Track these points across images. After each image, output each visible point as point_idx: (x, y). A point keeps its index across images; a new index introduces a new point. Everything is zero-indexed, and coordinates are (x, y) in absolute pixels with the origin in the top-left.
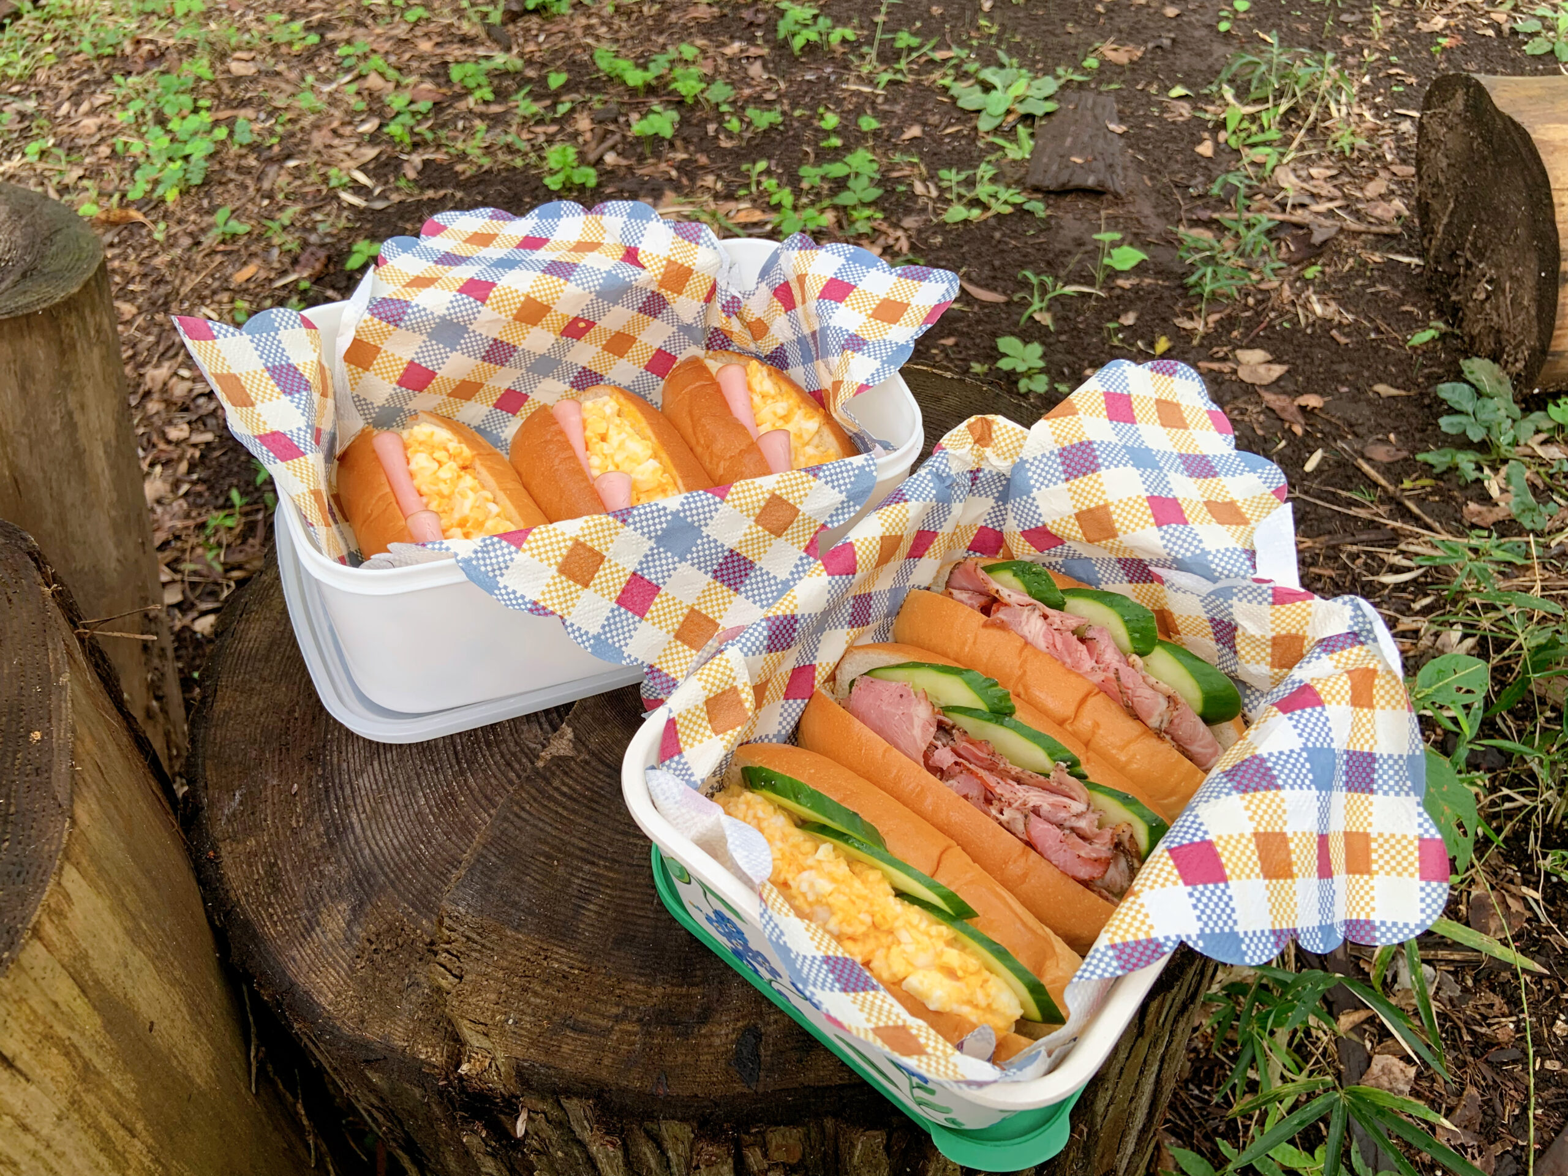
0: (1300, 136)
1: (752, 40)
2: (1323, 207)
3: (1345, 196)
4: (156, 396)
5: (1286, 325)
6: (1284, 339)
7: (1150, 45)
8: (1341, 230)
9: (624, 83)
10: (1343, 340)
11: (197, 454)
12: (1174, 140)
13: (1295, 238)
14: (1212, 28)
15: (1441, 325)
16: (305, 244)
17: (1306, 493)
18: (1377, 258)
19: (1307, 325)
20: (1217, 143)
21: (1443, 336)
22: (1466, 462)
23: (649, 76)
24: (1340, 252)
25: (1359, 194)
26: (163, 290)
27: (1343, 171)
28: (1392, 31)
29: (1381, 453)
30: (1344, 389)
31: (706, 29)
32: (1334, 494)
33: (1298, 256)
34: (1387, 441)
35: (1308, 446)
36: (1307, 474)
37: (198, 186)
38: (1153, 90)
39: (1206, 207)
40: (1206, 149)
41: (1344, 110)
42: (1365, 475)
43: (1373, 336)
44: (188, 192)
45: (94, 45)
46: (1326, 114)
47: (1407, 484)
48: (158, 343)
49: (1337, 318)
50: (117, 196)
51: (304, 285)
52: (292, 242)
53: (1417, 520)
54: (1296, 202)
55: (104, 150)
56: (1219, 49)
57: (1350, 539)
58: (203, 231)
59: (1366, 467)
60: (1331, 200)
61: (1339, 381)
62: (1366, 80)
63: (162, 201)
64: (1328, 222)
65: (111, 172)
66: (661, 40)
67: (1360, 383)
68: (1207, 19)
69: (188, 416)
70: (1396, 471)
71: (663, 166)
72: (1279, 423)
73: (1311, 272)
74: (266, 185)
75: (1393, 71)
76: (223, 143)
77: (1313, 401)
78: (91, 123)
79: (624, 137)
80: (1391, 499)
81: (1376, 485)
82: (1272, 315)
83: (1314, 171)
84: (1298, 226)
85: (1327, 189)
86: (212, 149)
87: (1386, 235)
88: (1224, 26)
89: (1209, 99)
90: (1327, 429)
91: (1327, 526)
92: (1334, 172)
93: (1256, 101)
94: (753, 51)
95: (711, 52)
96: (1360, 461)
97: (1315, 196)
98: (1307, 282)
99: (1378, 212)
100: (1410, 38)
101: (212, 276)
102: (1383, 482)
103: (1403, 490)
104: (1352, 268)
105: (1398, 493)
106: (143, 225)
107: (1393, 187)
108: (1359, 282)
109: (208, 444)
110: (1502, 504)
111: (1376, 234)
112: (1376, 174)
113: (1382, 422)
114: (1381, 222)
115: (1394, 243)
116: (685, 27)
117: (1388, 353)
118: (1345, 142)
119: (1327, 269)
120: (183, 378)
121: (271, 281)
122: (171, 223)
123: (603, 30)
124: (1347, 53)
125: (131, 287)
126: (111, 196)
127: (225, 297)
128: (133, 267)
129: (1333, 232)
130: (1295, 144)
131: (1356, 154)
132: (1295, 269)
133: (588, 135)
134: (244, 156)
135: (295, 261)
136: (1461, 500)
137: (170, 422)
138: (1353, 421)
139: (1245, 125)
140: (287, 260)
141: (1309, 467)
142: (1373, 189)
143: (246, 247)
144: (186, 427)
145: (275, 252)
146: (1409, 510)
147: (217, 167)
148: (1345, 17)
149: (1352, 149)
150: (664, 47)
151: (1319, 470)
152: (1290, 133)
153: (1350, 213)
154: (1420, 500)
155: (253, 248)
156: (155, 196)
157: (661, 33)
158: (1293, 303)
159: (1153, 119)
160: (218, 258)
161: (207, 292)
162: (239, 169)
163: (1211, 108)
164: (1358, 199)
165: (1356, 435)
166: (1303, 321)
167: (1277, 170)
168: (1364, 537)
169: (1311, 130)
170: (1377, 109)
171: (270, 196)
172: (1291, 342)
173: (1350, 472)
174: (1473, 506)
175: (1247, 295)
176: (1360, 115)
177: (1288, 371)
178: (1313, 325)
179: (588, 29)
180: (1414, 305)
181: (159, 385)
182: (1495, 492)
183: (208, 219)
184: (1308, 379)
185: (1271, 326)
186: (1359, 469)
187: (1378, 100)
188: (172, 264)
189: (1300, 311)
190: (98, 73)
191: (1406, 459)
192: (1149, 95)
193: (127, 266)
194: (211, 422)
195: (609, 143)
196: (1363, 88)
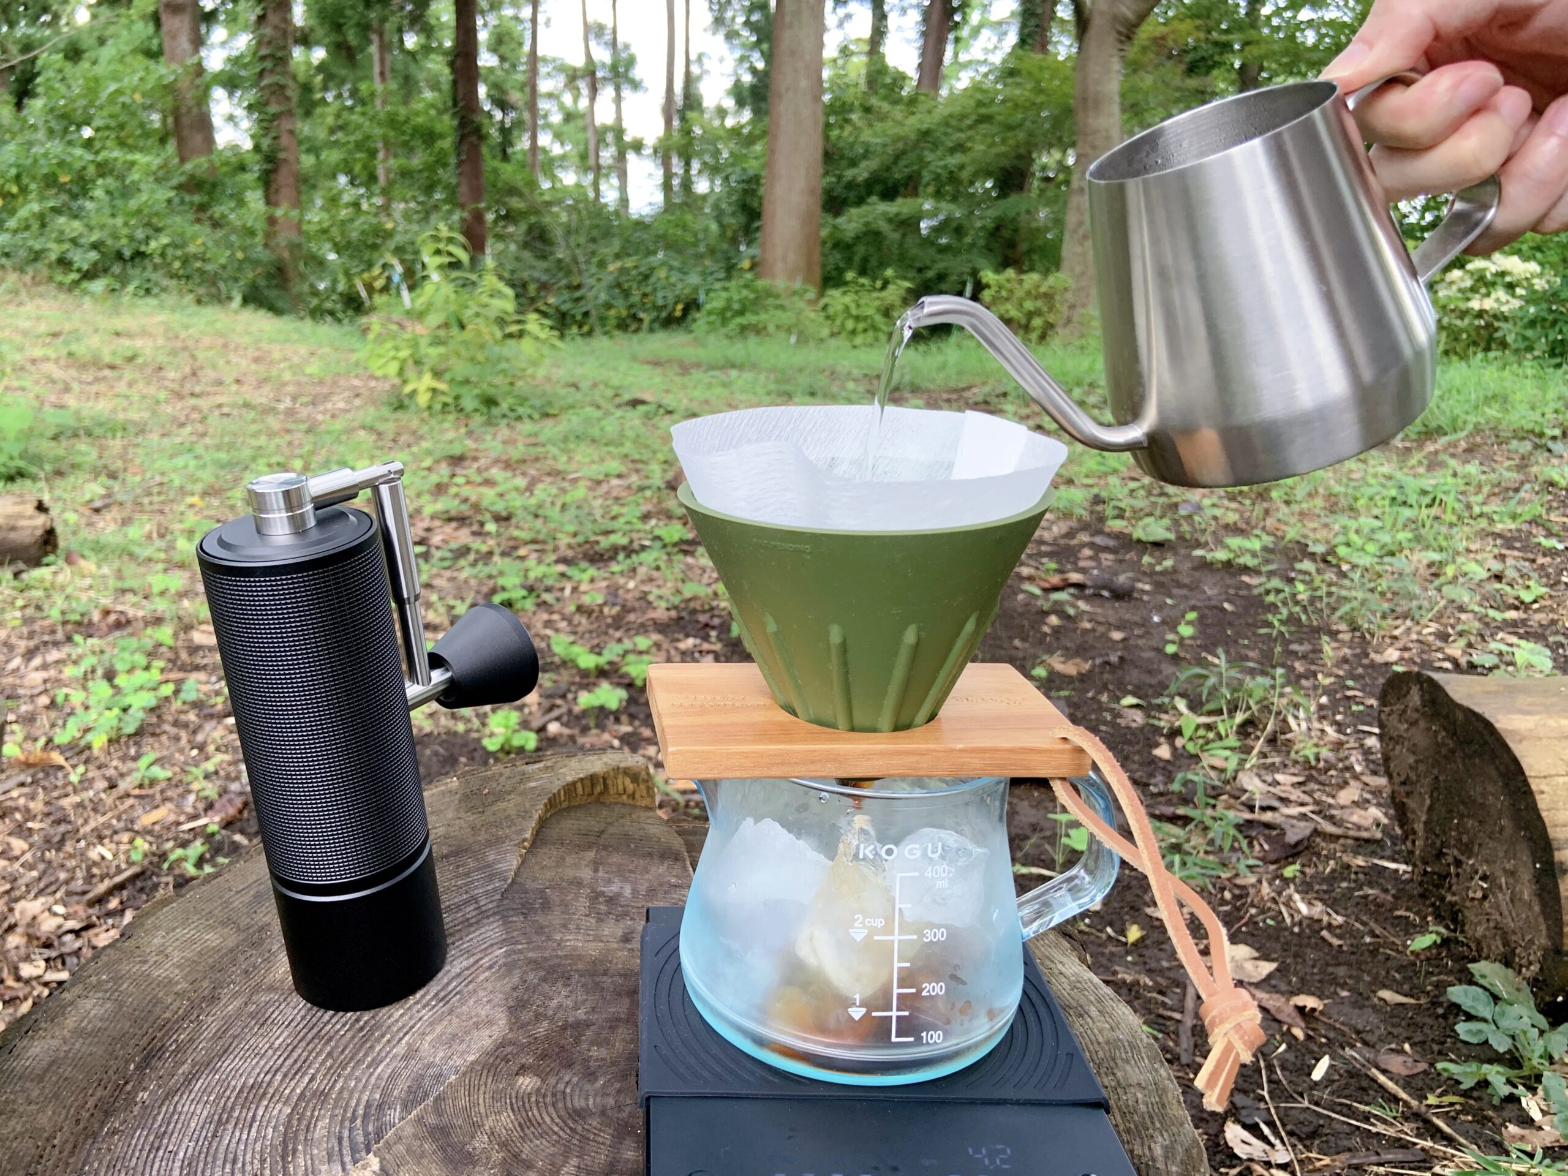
0: (1259, 745)
1: (706, 638)
2: (1294, 811)
3: (1317, 802)
4: (19, 930)
5: (1270, 922)
6: (1269, 937)
7: (1098, 661)
8: (1316, 832)
9: (577, 667)
10: (1336, 942)
11: (46, 992)
12: (1130, 743)
13: (1268, 839)
14: (1160, 651)
15: (1443, 930)
16: (223, 792)
17: (1317, 1104)
18: (1360, 861)
19: (1294, 924)
20: (1174, 749)
21: (1446, 942)
22: (1496, 1075)
23: (602, 661)
24: (1318, 855)
25: (1330, 800)
26: (63, 828)
27: (1310, 778)
28: (1345, 660)
29: (1396, 1064)
30: (1345, 994)
31: (661, 628)
32: (1349, 1107)
33: (1273, 856)
34: (1402, 1052)
35: (1311, 1052)
36: (1316, 1083)
37: (129, 736)
38: (1104, 698)
39: (1169, 803)
40: (1163, 752)
41: (1304, 725)
42: (1381, 1086)
43: (1368, 940)
44: (118, 741)
45: (63, 613)
46: (1285, 728)
47: (1432, 1100)
48: (40, 879)
49: (1325, 918)
50: (42, 741)
51: (213, 828)
52: (211, 790)
53: (1450, 1141)
54: (1265, 804)
55: (44, 700)
56: (1168, 669)
57: (1374, 1159)
58: (122, 775)
59: (1382, 1079)
60: (1302, 804)
61: (1338, 984)
62: (1324, 700)
63: (89, 747)
64: (1303, 824)
65: (43, 720)
66: (618, 634)
67: (1362, 987)
68: (1154, 643)
69: (48, 953)
70: (1417, 1085)
71: (606, 736)
72: (1275, 1025)
73: (1289, 871)
74: (200, 738)
75: (1350, 693)
76: (167, 699)
77: (1310, 1002)
78: (38, 677)
79: (570, 711)
80: (1417, 1116)
81: (1396, 1099)
82: (1253, 911)
83: (1279, 777)
84: (1268, 826)
85: (1296, 795)
86: (153, 703)
87: (1367, 841)
88: (1171, 649)
89: (1162, 708)
90: (1332, 1035)
91: (1346, 1143)
92: (1301, 779)
93: (1210, 713)
94: (706, 646)
95: (665, 646)
96: (1375, 1072)
97: (1285, 801)
98: (1286, 881)
99: (1355, 819)
100: (1364, 667)
101: (119, 819)
102: (1404, 1095)
103: (1429, 1106)
104: (1333, 871)
105: (1423, 1109)
106: (61, 768)
107: (1368, 796)
108: (1344, 885)
109: (60, 983)
110: (1547, 1128)
111: (1357, 839)
112: (1346, 783)
113: (1395, 1031)
114: (1359, 828)
115: (1373, 847)
116: (642, 625)
117: (1388, 958)
118: (1310, 753)
119: (1307, 870)
120: (55, 914)
121: (179, 824)
122: (91, 767)
123: (563, 625)
124: (1300, 676)
125: (30, 824)
126: (36, 740)
127: (125, 837)
128: (37, 806)
129: (1308, 832)
130: (1255, 752)
131: (1322, 764)
132: (1272, 867)
133: (534, 708)
134: (186, 712)
135: (210, 807)
136: (1498, 1121)
137: (27, 959)
138: (1360, 1027)
139: (1201, 732)
140: (201, 806)
141: (1318, 1074)
142: (1346, 796)
143: (162, 791)
144: (43, 964)
145: (192, 798)
146: (1439, 1130)
147: (154, 720)
148: (1295, 647)
149: (1318, 760)
150: (620, 640)
151: (1327, 1080)
152: (1249, 742)
153: (1325, 817)
154: (1451, 1120)
155: (169, 793)
156: (83, 743)
157: (618, 629)
158: (1274, 900)
159: (1106, 723)
160: (131, 801)
161: (107, 832)
162: (176, 724)
163: (1164, 716)
164: (1330, 806)
165: (1365, 1043)
166: (1288, 920)
167: (1240, 775)
168: (1390, 1157)
169: (1272, 741)
170: (1340, 727)
171: (201, 748)
172: (1277, 939)
173: (1365, 1083)
174: (1512, 1129)
175: (1223, 889)
176: (1323, 731)
177: (1277, 970)
178: (1300, 924)
179: (548, 624)
180: (1408, 909)
181: (28, 919)
182: (1536, 1115)
183: (131, 764)
184: (1302, 980)
185: (1252, 922)
186: (1374, 1080)
187: (1339, 717)
188: (80, 805)
189: (1284, 910)
190: (60, 635)
191: (1425, 1072)
192: (1100, 702)
193: (32, 805)
194: (72, 961)
195: (556, 713)
196: (1321, 707)
